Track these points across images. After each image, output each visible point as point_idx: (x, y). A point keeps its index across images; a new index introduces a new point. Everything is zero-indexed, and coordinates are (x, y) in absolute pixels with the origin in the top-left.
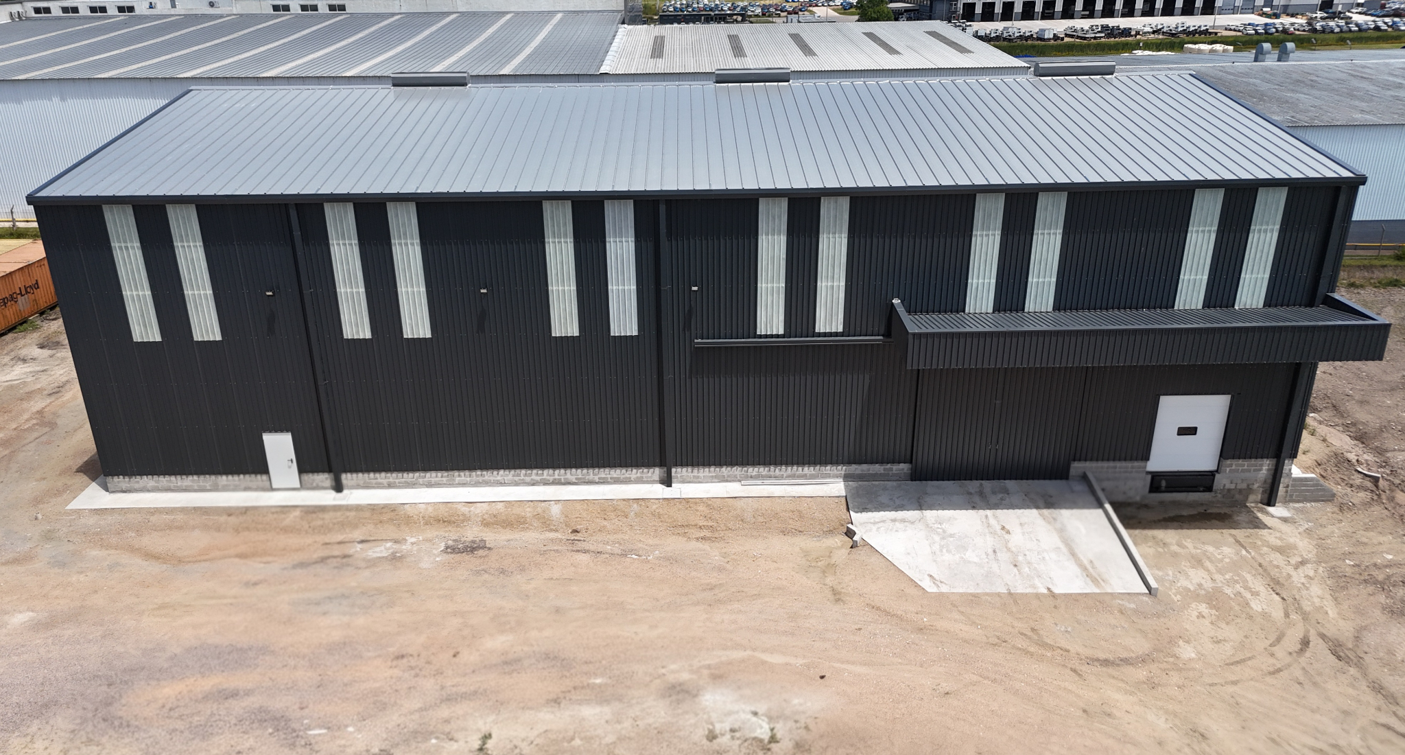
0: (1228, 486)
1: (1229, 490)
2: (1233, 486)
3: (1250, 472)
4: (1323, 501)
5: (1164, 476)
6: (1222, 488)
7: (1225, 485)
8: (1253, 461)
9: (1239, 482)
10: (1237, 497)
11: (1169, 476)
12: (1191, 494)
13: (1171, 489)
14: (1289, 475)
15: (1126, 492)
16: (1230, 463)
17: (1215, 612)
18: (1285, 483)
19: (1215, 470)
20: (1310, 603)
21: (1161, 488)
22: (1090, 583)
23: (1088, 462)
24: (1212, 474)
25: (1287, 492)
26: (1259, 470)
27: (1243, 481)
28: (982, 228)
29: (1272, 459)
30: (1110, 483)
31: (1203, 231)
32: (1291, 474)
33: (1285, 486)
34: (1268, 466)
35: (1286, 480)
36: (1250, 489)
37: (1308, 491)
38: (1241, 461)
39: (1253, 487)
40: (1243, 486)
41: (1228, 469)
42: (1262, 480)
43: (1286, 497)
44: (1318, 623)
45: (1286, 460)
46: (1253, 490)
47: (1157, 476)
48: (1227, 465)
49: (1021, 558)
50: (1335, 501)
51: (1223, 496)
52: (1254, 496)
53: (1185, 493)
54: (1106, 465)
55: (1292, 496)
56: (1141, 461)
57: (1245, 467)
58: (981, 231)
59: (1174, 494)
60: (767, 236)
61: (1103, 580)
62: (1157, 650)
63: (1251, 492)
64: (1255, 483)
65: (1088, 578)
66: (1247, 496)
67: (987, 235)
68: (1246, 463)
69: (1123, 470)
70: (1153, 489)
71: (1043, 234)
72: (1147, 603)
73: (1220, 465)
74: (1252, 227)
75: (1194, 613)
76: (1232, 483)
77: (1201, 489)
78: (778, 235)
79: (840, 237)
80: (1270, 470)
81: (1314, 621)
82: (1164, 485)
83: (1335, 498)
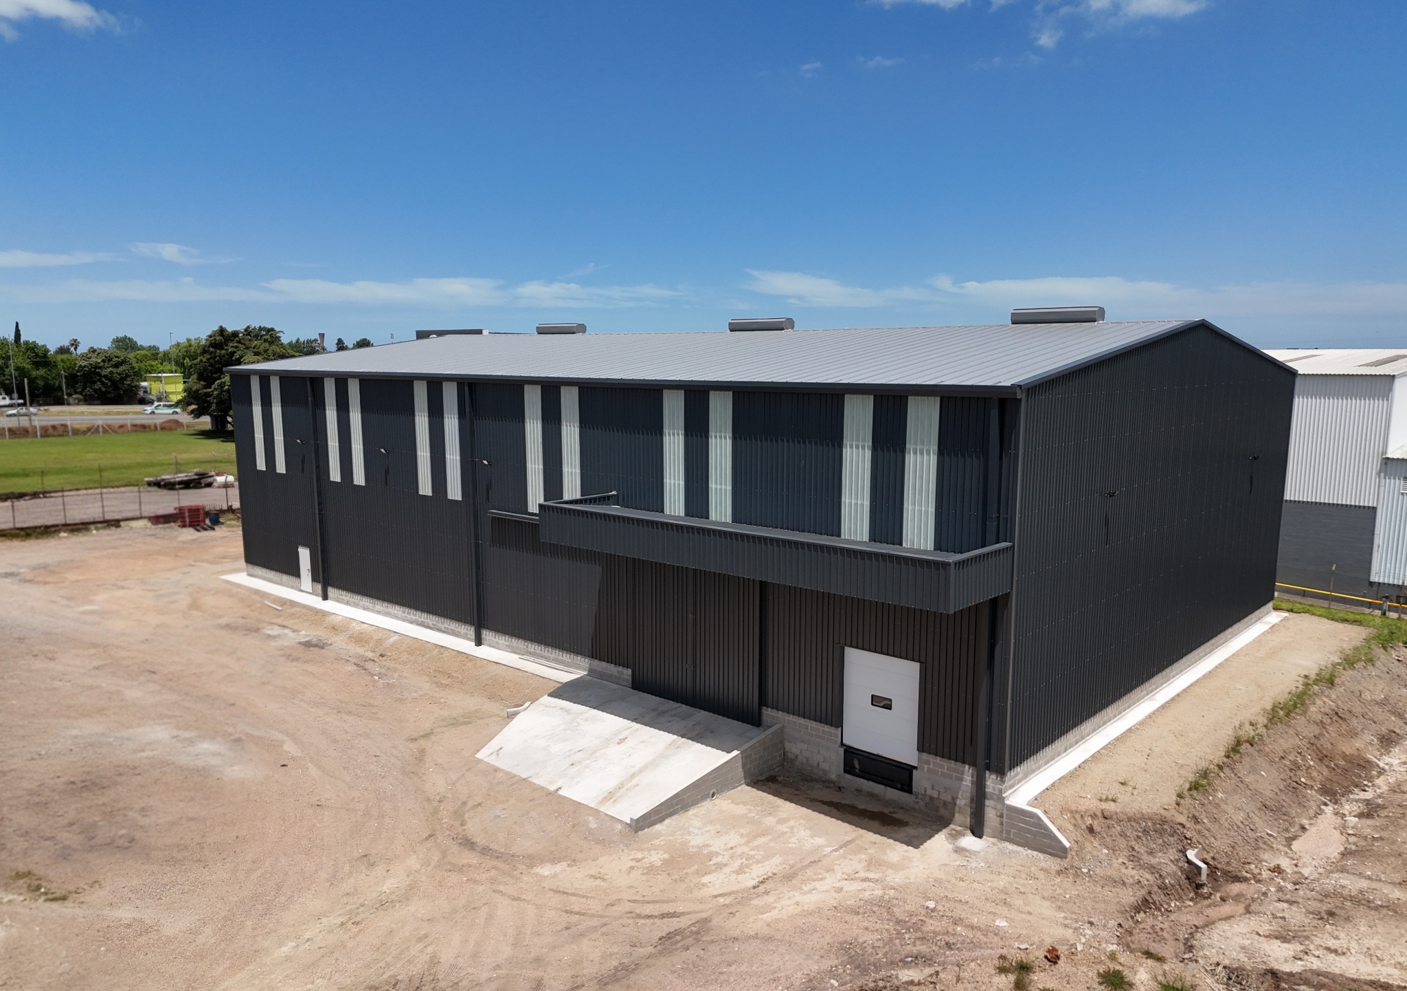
0: (929, 792)
1: (932, 798)
2: (935, 795)
3: (952, 778)
4: (1051, 854)
5: (858, 754)
6: (923, 792)
7: (925, 791)
8: (952, 764)
9: (942, 790)
10: (942, 811)
11: (864, 756)
12: (889, 788)
13: (866, 774)
14: (1001, 799)
15: (820, 764)
16: (932, 761)
17: (660, 863)
18: (995, 809)
19: (916, 765)
20: (772, 901)
21: (857, 771)
22: (600, 798)
23: (780, 712)
24: (909, 769)
25: (1002, 824)
26: (962, 779)
27: (946, 789)
28: (669, 426)
29: (974, 768)
30: (804, 746)
31: (857, 447)
32: (1004, 798)
33: (999, 814)
34: (972, 777)
35: (999, 806)
36: (955, 804)
37: (1029, 831)
38: (939, 758)
39: (958, 802)
40: (947, 797)
41: (926, 767)
42: (969, 795)
43: (1002, 832)
44: (731, 913)
45: (987, 772)
46: (960, 808)
47: (850, 752)
48: (928, 763)
49: (588, 761)
50: (1067, 860)
51: (926, 805)
52: (963, 817)
53: (883, 786)
54: (798, 721)
55: (1008, 832)
56: (833, 728)
57: (945, 771)
58: (669, 429)
59: (871, 783)
60: (530, 420)
61: (615, 801)
62: (530, 857)
63: (957, 809)
64: (960, 796)
65: (606, 795)
66: (954, 814)
67: (674, 435)
68: (945, 764)
69: (814, 733)
70: (849, 769)
71: (716, 437)
72: (613, 830)
73: (919, 760)
74: (907, 446)
75: (639, 856)
76: (933, 789)
77: (899, 786)
78: (537, 420)
79: (574, 426)
80: (972, 782)
81: (730, 911)
82: (857, 766)
83: (1069, 857)
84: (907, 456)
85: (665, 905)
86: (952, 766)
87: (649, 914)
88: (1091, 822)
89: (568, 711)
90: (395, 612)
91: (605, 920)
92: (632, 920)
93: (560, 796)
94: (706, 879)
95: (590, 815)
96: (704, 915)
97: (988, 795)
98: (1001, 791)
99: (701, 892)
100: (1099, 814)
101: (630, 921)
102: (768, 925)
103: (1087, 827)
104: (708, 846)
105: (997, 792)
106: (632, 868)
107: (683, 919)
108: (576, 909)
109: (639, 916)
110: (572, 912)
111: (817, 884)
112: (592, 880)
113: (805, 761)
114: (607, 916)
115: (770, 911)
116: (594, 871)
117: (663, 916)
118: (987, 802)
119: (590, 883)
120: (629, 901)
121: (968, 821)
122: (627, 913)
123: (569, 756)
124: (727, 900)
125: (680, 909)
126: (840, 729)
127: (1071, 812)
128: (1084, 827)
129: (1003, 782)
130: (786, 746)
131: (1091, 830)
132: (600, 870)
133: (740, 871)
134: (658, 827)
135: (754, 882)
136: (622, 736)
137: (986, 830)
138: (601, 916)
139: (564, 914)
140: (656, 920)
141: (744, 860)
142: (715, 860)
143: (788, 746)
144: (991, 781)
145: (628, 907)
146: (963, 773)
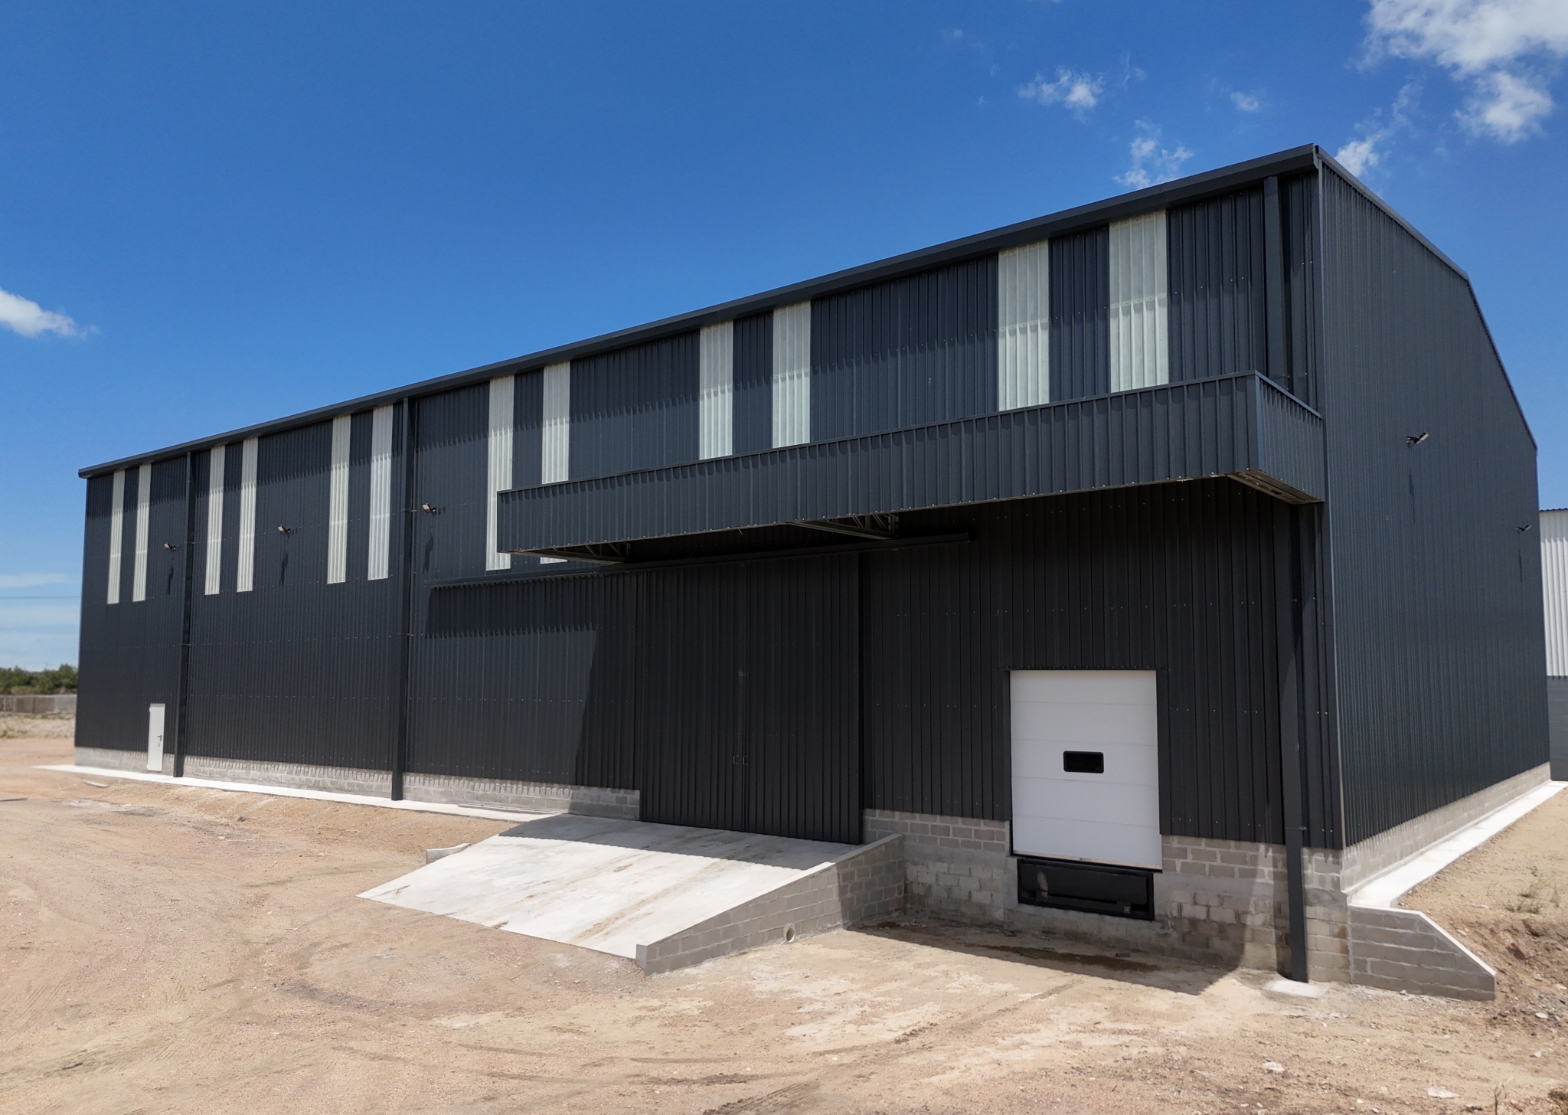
0: (1189, 911)
1: (1194, 922)
2: (1200, 913)
3: (1232, 875)
5: (1044, 866)
6: (1175, 913)
7: (1180, 908)
8: (1232, 847)
9: (1214, 902)
10: (1217, 944)
11: (1055, 867)
12: (1107, 918)
13: (1061, 899)
14: (1338, 899)
15: (973, 892)
16: (1189, 848)
17: (697, 1012)
18: (1328, 922)
19: (1159, 867)
20: (943, 1059)
21: (1045, 894)
22: (579, 932)
23: (897, 814)
24: (1145, 876)
25: (1345, 950)
26: (1253, 874)
27: (1222, 900)
28: (709, 381)
29: (1278, 847)
30: (941, 867)
31: (1024, 331)
32: (1345, 896)
33: (1336, 930)
34: (1275, 866)
35: (1336, 915)
36: (1244, 925)
37: (1406, 956)
38: (1203, 841)
39: (1249, 921)
40: (1226, 915)
41: (1178, 862)
42: (1269, 902)
43: (1347, 967)
44: (860, 1076)
45: (1305, 851)
46: (1253, 931)
47: (1028, 865)
48: (1183, 854)
49: (559, 892)
50: (1497, 1002)
51: (1183, 938)
52: (1263, 949)
53: (1096, 916)
54: (930, 824)
55: (1361, 965)
56: (996, 823)
57: (1218, 863)
58: (709, 387)
59: (1072, 913)
60: (495, 431)
61: (607, 934)
62: (428, 1005)
63: (1248, 935)
64: (1252, 909)
65: (590, 927)
66: (1242, 945)
67: (716, 394)
68: (1217, 850)
69: (960, 839)
70: (1028, 893)
71: (784, 379)
72: (603, 969)
73: (1166, 852)
74: (1112, 306)
75: (656, 1003)
76: (1195, 903)
77: (1127, 910)
78: (506, 429)
79: (562, 423)
80: (1276, 876)
81: (857, 1073)
82: (1044, 886)
83: (1500, 996)
84: (1113, 323)
85: (712, 1066)
86: (1233, 850)
87: (679, 1078)
88: (1512, 941)
89: (531, 847)
90: (278, 775)
91: (578, 1087)
92: (642, 1087)
93: (503, 932)
94: (795, 1031)
95: (558, 952)
96: (802, 1079)
97: (1310, 897)
98: (1337, 884)
99: (788, 1047)
100: (1522, 928)
101: (638, 1088)
102: (946, 1093)
103: (1508, 948)
104: (790, 992)
105: (1328, 887)
106: (641, 1018)
107: (752, 1085)
108: (515, 1071)
109: (658, 1081)
110: (504, 1075)
111: (1027, 1038)
112: (555, 1033)
113: (945, 895)
114: (585, 1081)
115: (944, 1073)
116: (559, 1021)
117: (710, 1081)
118: (1310, 911)
119: (549, 1037)
120: (632, 1059)
121: (1272, 955)
122: (629, 1076)
123: (527, 888)
124: (847, 1059)
125: (749, 1070)
126: (1007, 824)
127: (1470, 925)
128: (1502, 949)
129: (1338, 863)
130: (908, 873)
131: (1517, 953)
132: (573, 1021)
133: (863, 1020)
134: (690, 971)
135: (899, 1034)
136: (622, 864)
137: (1313, 968)
138: (569, 1081)
139: (486, 1078)
140: (694, 1087)
141: (866, 1008)
142: (807, 1008)
143: (912, 872)
144: (1315, 867)
145: (633, 1068)
146: (1254, 860)
